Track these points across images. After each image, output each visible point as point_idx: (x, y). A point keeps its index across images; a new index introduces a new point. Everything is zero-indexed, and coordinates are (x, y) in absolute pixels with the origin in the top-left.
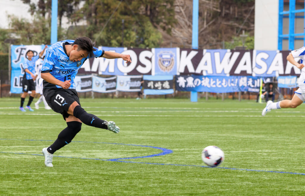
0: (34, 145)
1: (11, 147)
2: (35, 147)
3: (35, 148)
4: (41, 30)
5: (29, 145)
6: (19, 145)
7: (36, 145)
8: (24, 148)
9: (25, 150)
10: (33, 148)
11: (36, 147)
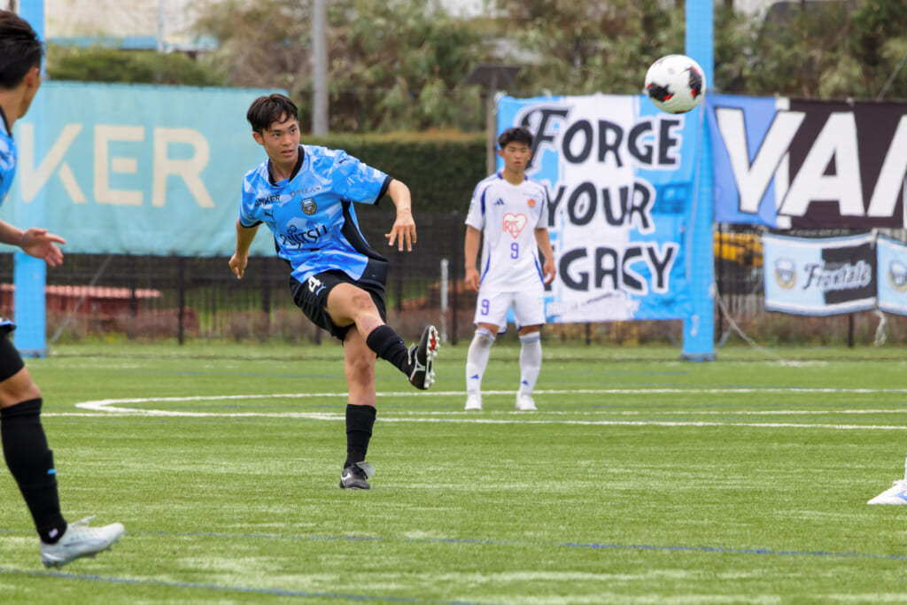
0: (603, 571)
1: (495, 576)
2: (611, 581)
3: (610, 585)
4: (636, 24)
5: (578, 569)
6: (534, 568)
7: (614, 569)
8: (560, 582)
9: (563, 595)
10: (601, 582)
11: (616, 581)
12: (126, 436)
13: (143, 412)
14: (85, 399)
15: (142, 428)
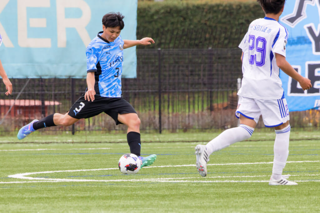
12: (40, 195)
13: (50, 180)
14: (13, 172)
15: (50, 190)
